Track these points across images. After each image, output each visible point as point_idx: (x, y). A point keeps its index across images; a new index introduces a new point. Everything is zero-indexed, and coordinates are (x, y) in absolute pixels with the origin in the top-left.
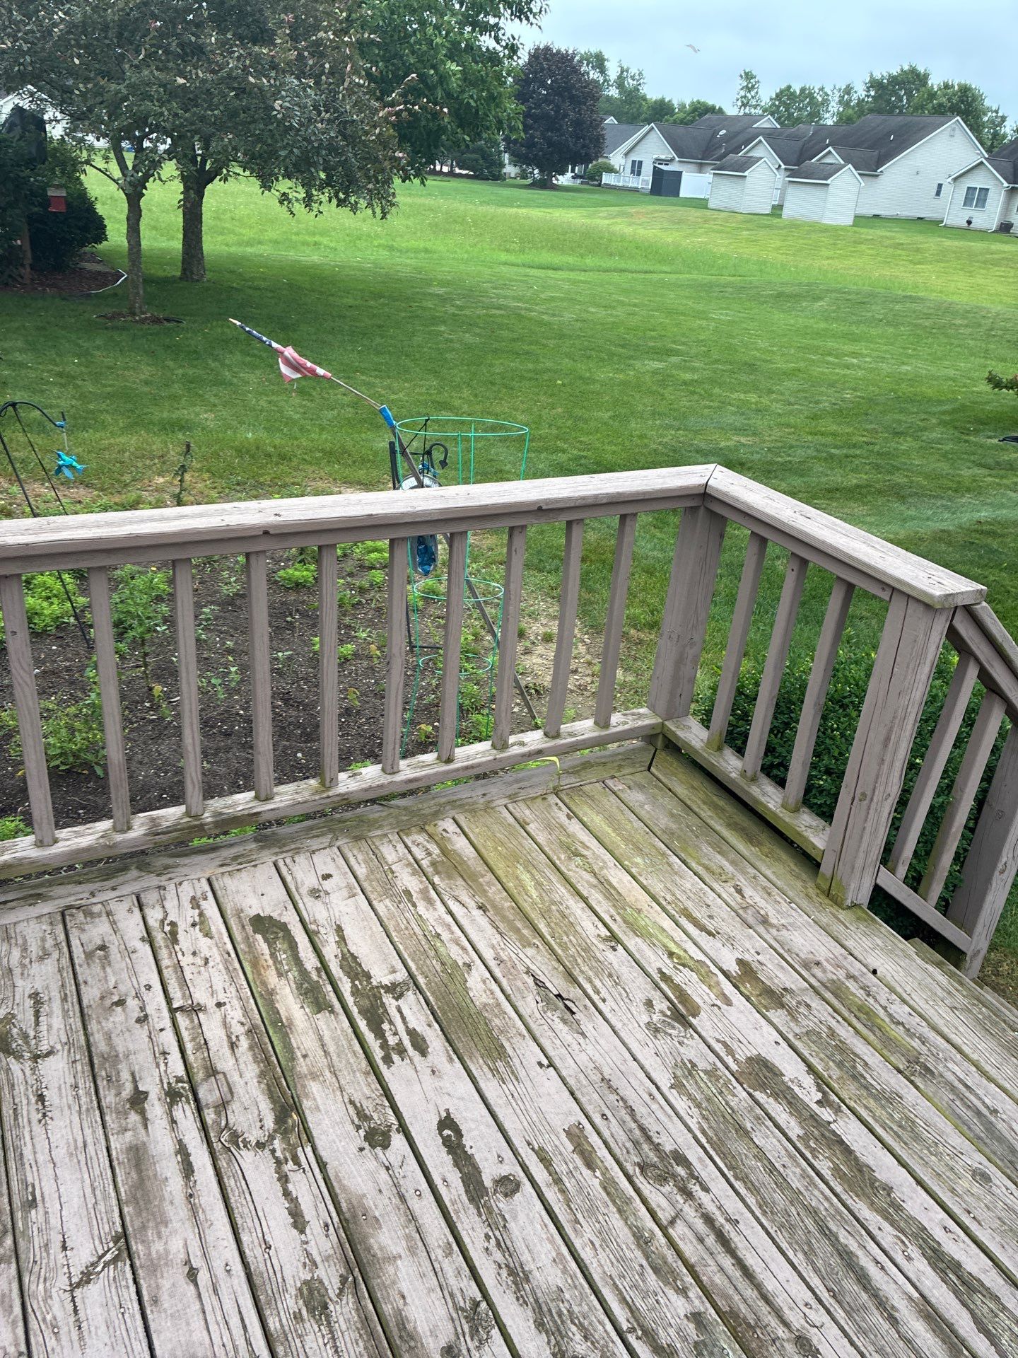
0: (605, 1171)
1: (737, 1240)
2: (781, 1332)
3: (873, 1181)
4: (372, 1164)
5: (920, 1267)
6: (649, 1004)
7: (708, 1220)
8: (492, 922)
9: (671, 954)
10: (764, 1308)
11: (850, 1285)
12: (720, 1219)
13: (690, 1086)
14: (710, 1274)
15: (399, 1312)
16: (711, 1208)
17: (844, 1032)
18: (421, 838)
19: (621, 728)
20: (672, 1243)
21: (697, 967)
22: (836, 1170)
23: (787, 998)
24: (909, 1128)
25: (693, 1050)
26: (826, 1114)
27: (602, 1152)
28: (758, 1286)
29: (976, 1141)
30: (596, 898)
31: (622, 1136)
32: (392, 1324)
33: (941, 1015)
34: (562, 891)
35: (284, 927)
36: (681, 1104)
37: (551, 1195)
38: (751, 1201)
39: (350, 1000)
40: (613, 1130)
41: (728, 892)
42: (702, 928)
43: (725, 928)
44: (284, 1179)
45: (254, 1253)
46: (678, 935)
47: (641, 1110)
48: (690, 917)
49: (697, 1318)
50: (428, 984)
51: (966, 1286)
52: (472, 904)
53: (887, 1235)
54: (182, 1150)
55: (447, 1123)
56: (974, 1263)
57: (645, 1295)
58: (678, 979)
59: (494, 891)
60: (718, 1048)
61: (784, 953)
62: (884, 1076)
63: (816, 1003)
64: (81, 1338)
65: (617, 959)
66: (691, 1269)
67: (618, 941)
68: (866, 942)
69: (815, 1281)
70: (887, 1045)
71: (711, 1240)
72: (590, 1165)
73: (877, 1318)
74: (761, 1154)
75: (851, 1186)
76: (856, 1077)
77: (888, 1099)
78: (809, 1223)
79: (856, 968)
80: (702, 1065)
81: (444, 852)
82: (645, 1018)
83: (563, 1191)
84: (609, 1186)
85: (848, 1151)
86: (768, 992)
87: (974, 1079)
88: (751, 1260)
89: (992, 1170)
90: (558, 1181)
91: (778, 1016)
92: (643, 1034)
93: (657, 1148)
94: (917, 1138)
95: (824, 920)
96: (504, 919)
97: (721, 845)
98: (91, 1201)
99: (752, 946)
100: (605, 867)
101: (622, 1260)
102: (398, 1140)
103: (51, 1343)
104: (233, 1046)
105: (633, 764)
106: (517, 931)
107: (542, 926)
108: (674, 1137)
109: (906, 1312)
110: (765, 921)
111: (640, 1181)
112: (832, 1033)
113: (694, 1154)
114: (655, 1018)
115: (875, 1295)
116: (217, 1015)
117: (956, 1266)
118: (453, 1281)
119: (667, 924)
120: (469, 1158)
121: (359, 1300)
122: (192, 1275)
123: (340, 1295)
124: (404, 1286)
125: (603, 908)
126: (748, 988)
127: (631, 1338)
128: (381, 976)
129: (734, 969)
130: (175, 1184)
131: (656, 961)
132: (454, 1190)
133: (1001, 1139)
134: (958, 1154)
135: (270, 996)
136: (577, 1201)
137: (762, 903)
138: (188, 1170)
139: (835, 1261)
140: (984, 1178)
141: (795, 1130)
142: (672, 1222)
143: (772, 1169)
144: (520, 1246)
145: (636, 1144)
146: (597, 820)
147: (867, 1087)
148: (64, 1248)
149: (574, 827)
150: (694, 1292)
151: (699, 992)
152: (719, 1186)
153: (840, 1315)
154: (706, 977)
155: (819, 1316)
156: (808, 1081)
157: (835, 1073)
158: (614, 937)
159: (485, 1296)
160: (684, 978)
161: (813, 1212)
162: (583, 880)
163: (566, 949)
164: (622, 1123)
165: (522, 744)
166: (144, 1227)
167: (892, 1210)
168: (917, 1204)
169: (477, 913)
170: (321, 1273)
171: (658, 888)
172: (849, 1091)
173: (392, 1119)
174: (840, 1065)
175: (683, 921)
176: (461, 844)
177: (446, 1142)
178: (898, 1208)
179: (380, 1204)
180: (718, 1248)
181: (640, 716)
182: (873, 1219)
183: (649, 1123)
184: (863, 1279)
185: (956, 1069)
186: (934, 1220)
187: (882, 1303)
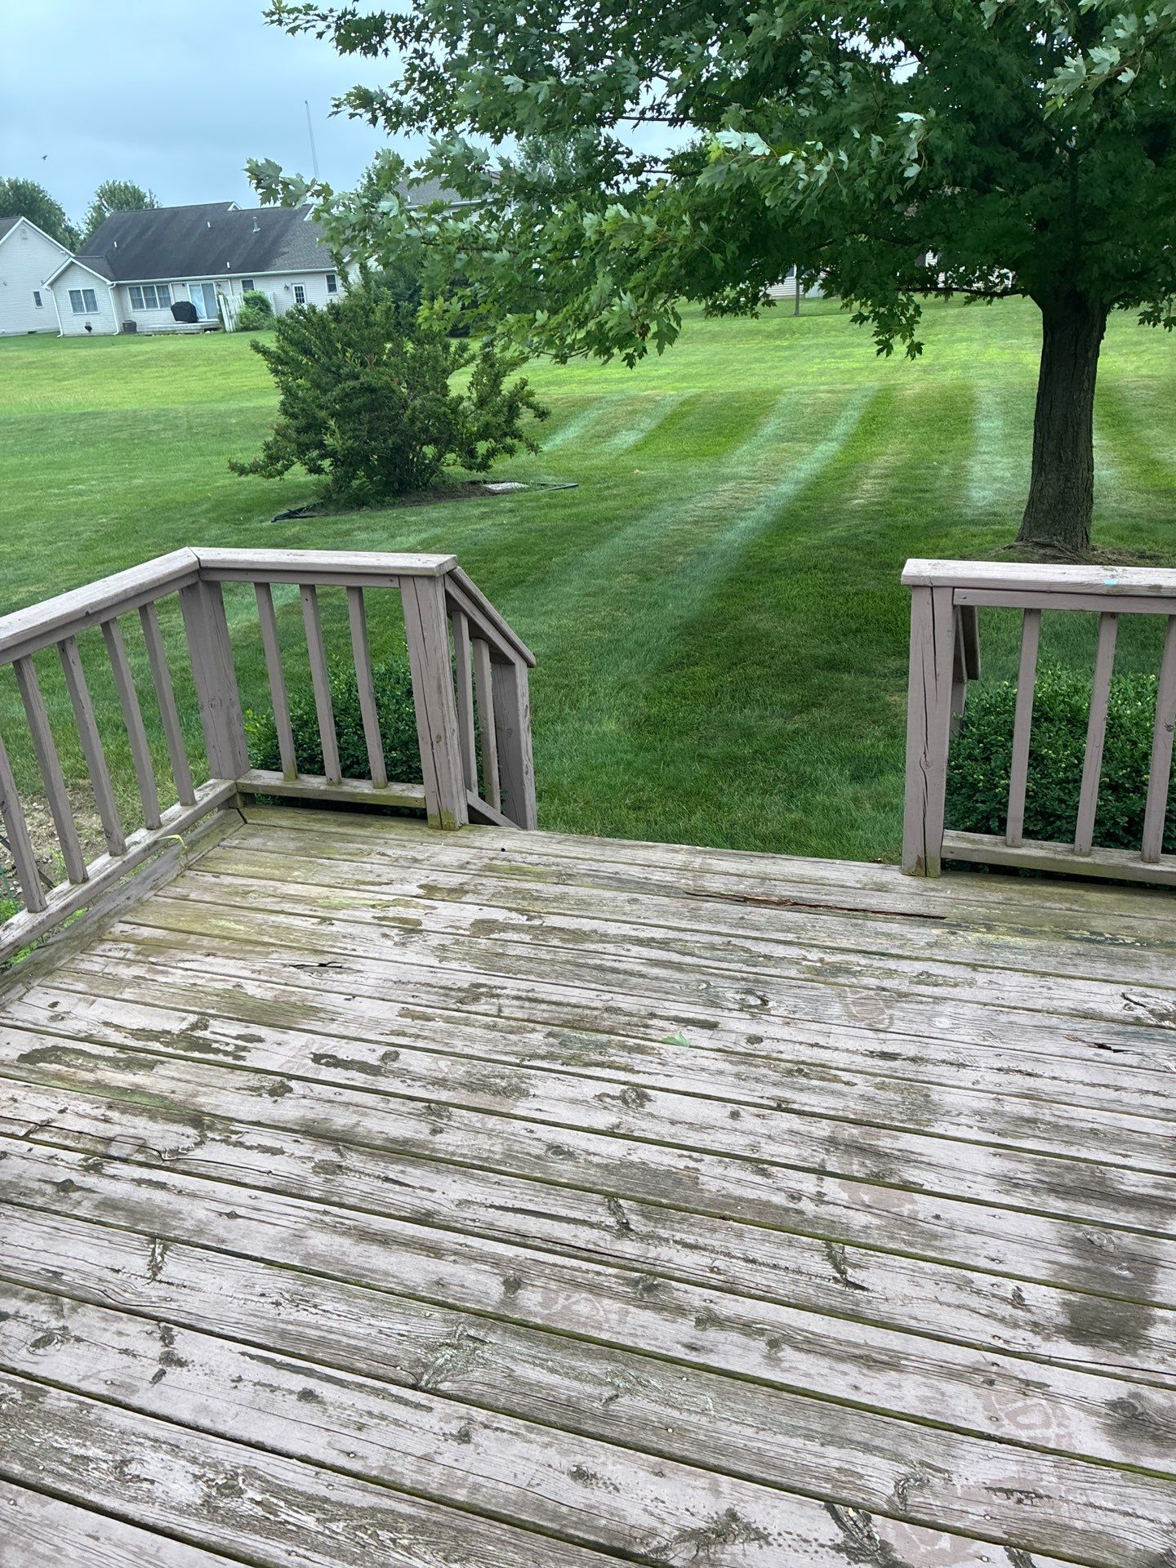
0: (441, 1016)
1: (539, 996)
2: (596, 1013)
3: (584, 933)
4: (292, 1102)
5: (636, 950)
6: (385, 935)
7: (518, 998)
8: (227, 957)
9: (373, 906)
10: (580, 1011)
11: (610, 976)
12: (524, 994)
13: (449, 955)
14: (539, 1016)
15: (387, 1139)
16: (515, 993)
17: (512, 884)
18: (107, 946)
19: (206, 799)
20: (508, 1018)
21: (396, 903)
22: (562, 940)
23: (466, 887)
24: (582, 903)
25: (435, 940)
26: (537, 922)
27: (430, 1010)
28: (568, 1005)
29: (617, 889)
30: (287, 907)
31: (435, 998)
32: (389, 1145)
33: (555, 848)
34: (260, 916)
35: (55, 1048)
36: (455, 965)
37: (420, 1044)
38: (532, 977)
39: (170, 1050)
40: (425, 998)
41: (376, 858)
42: (380, 884)
43: (393, 876)
44: (240, 1144)
45: (262, 1181)
46: (367, 895)
47: (433, 981)
48: (364, 883)
49: (550, 1035)
50: (219, 1009)
51: (664, 944)
52: (199, 957)
53: (611, 948)
54: (139, 1182)
55: (317, 1058)
56: (659, 934)
57: (516, 1044)
58: (391, 915)
59: (206, 941)
60: (449, 930)
61: (444, 869)
62: (551, 890)
63: (484, 881)
64: (192, 1289)
65: (338, 927)
66: (529, 1021)
67: (330, 919)
68: (486, 839)
69: (593, 986)
70: (540, 877)
71: (527, 1004)
72: (428, 1019)
73: (634, 980)
74: (519, 958)
75: (576, 942)
76: (537, 899)
77: (562, 898)
78: (569, 967)
79: (491, 854)
80: (447, 943)
81: (137, 943)
82: (390, 943)
83: (426, 1038)
84: (448, 1020)
85: (561, 930)
86: (451, 891)
87: (595, 866)
88: (554, 998)
89: (635, 896)
90: (418, 1036)
91: (469, 898)
92: (397, 950)
93: (459, 989)
94: (590, 904)
95: (451, 841)
96: (233, 951)
97: (344, 838)
98: (106, 1243)
99: (421, 876)
100: (276, 889)
101: (489, 1041)
102: (293, 1084)
103: (174, 1305)
104: (106, 1120)
105: (231, 825)
106: (251, 952)
107: (266, 939)
108: (464, 981)
109: (644, 969)
110: (415, 860)
111: (465, 1007)
112: (507, 888)
113: (482, 980)
114: (397, 939)
115: (626, 972)
116: (68, 1116)
117: (653, 939)
118: (404, 1109)
119: (353, 894)
120: (352, 1061)
121: (356, 1151)
122: (232, 1216)
123: (342, 1155)
124: (377, 1128)
125: (299, 909)
126: (438, 896)
127: (526, 1063)
128: (176, 1026)
129: (421, 892)
130: (159, 1196)
131: (367, 915)
132: (360, 1079)
133: (629, 881)
134: (614, 899)
135: (99, 1085)
136: (438, 1037)
137: (404, 853)
138: (162, 1186)
139: (595, 972)
140: (635, 901)
141: (527, 938)
142: (500, 1011)
143: (531, 959)
144: (425, 1072)
145: (446, 995)
146: (241, 868)
147: (547, 899)
148: (118, 1271)
149: (227, 880)
150: (538, 1027)
151: (411, 914)
152: (510, 983)
153: (617, 989)
154: (407, 905)
155: (608, 996)
156: (514, 915)
157: (525, 903)
158: (324, 920)
159: (429, 1101)
160: (392, 912)
161: (568, 962)
162: (269, 902)
163: (299, 941)
164: (428, 993)
165: (136, 843)
166: (165, 1224)
167: (604, 938)
168: (612, 929)
169: (208, 959)
170: (318, 1157)
171: (327, 880)
172: (538, 906)
173: (279, 1078)
174: (524, 898)
175: (362, 887)
176: (146, 932)
177: (327, 1065)
178: (606, 935)
179: (319, 1112)
180: (534, 1005)
181: (213, 786)
182: (599, 947)
183: (443, 983)
184: (615, 971)
185: (583, 867)
186: (626, 930)
187: (631, 974)
